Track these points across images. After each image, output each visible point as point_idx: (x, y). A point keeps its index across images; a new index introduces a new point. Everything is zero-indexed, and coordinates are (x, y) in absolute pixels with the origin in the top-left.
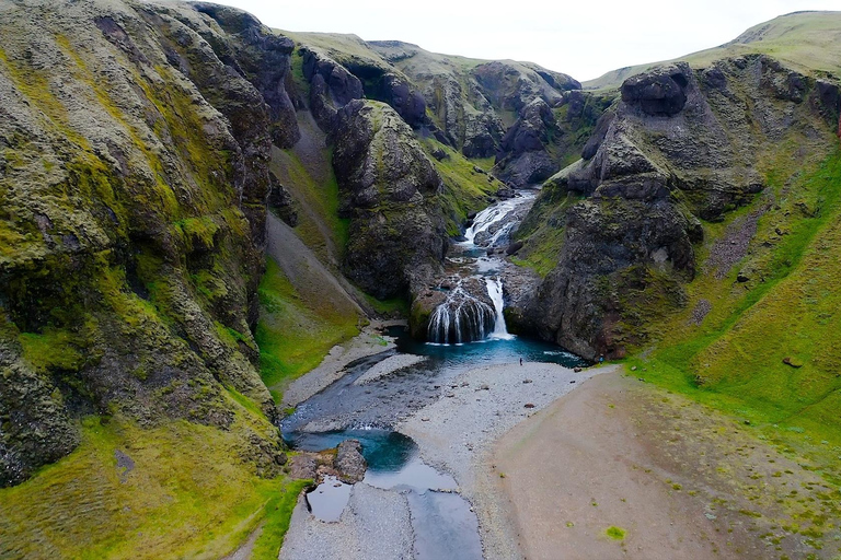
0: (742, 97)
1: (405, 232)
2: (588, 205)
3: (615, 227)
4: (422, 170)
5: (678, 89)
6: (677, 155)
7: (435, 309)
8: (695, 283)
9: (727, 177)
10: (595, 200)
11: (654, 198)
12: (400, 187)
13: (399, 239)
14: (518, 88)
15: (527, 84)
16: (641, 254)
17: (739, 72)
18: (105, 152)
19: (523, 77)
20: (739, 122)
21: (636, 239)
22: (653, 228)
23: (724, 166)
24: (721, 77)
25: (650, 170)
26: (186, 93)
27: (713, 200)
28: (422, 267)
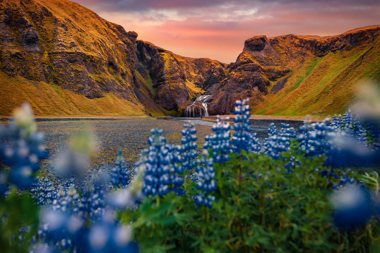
0: (284, 47)
1: (176, 89)
2: (233, 73)
3: (242, 79)
4: (181, 72)
5: (262, 42)
6: (262, 62)
7: (186, 107)
8: (267, 96)
9: (278, 68)
10: (236, 71)
11: (254, 70)
12: (174, 75)
13: (174, 91)
14: (211, 67)
15: (214, 66)
16: (250, 87)
17: (283, 40)
18: (101, 40)
19: (212, 63)
20: (283, 54)
21: (248, 82)
22: (253, 79)
23: (276, 65)
24: (277, 41)
25: (252, 62)
26: (114, 36)
27: (273, 74)
28: (181, 99)
